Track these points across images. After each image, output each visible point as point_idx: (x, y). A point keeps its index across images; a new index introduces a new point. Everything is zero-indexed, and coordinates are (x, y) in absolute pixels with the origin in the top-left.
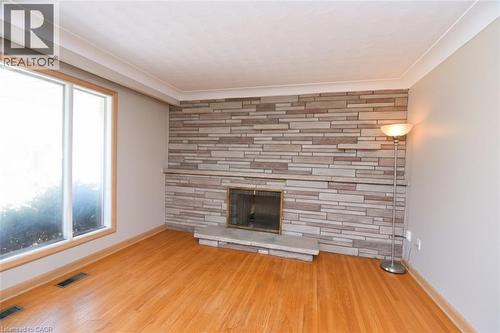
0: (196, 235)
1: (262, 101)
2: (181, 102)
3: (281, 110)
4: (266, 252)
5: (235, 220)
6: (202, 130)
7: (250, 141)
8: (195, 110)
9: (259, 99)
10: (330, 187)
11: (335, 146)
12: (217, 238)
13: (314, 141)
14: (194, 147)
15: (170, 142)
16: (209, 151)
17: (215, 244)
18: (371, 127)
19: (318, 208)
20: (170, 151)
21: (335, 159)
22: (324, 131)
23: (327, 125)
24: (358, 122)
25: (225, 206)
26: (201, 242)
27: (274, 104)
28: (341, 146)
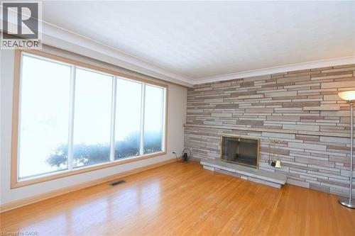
0: (201, 163)
1: (245, 81)
2: (194, 86)
3: (258, 85)
4: (246, 178)
5: (226, 157)
6: (206, 101)
7: (236, 106)
8: (201, 89)
9: (242, 79)
10: (296, 138)
11: (301, 109)
12: (214, 166)
13: (283, 105)
14: (201, 111)
15: (188, 108)
16: (210, 114)
17: (213, 169)
18: (332, 93)
19: (288, 153)
20: (188, 114)
21: (302, 118)
22: (292, 98)
23: (294, 94)
24: (320, 90)
25: (220, 148)
26: (204, 167)
27: (253, 82)
28: (305, 108)
